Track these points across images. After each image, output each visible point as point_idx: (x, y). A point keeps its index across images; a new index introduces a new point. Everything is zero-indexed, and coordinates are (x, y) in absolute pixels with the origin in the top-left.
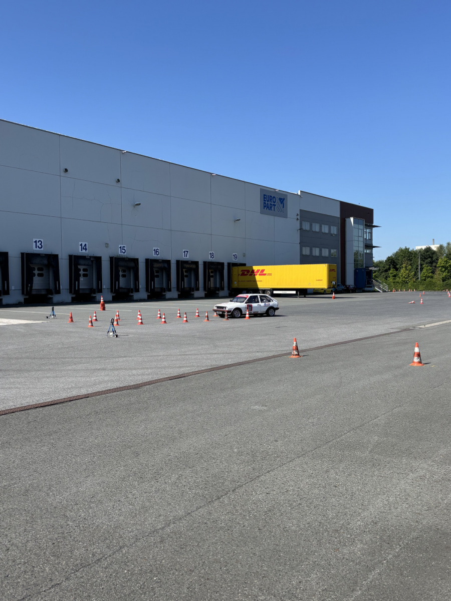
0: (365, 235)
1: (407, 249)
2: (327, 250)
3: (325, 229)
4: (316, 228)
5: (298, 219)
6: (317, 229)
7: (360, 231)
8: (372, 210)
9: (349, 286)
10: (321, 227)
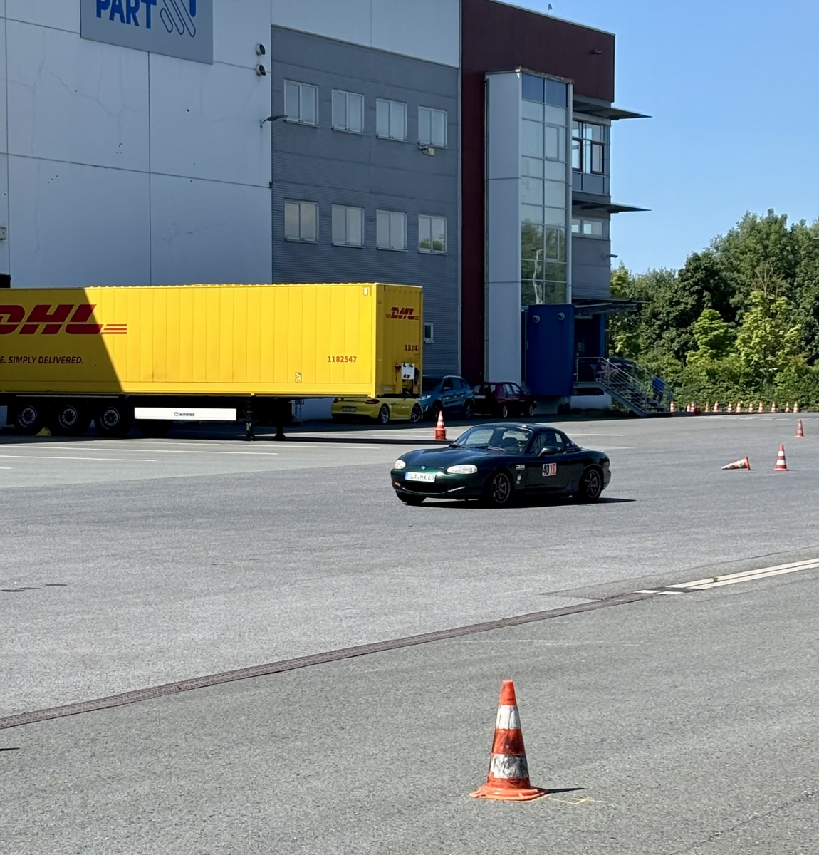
0: (575, 154)
1: (775, 223)
2: (399, 221)
3: (392, 122)
4: (349, 113)
5: (262, 71)
6: (355, 122)
7: (551, 133)
8: (606, 42)
9: (499, 385)
10: (370, 109)
